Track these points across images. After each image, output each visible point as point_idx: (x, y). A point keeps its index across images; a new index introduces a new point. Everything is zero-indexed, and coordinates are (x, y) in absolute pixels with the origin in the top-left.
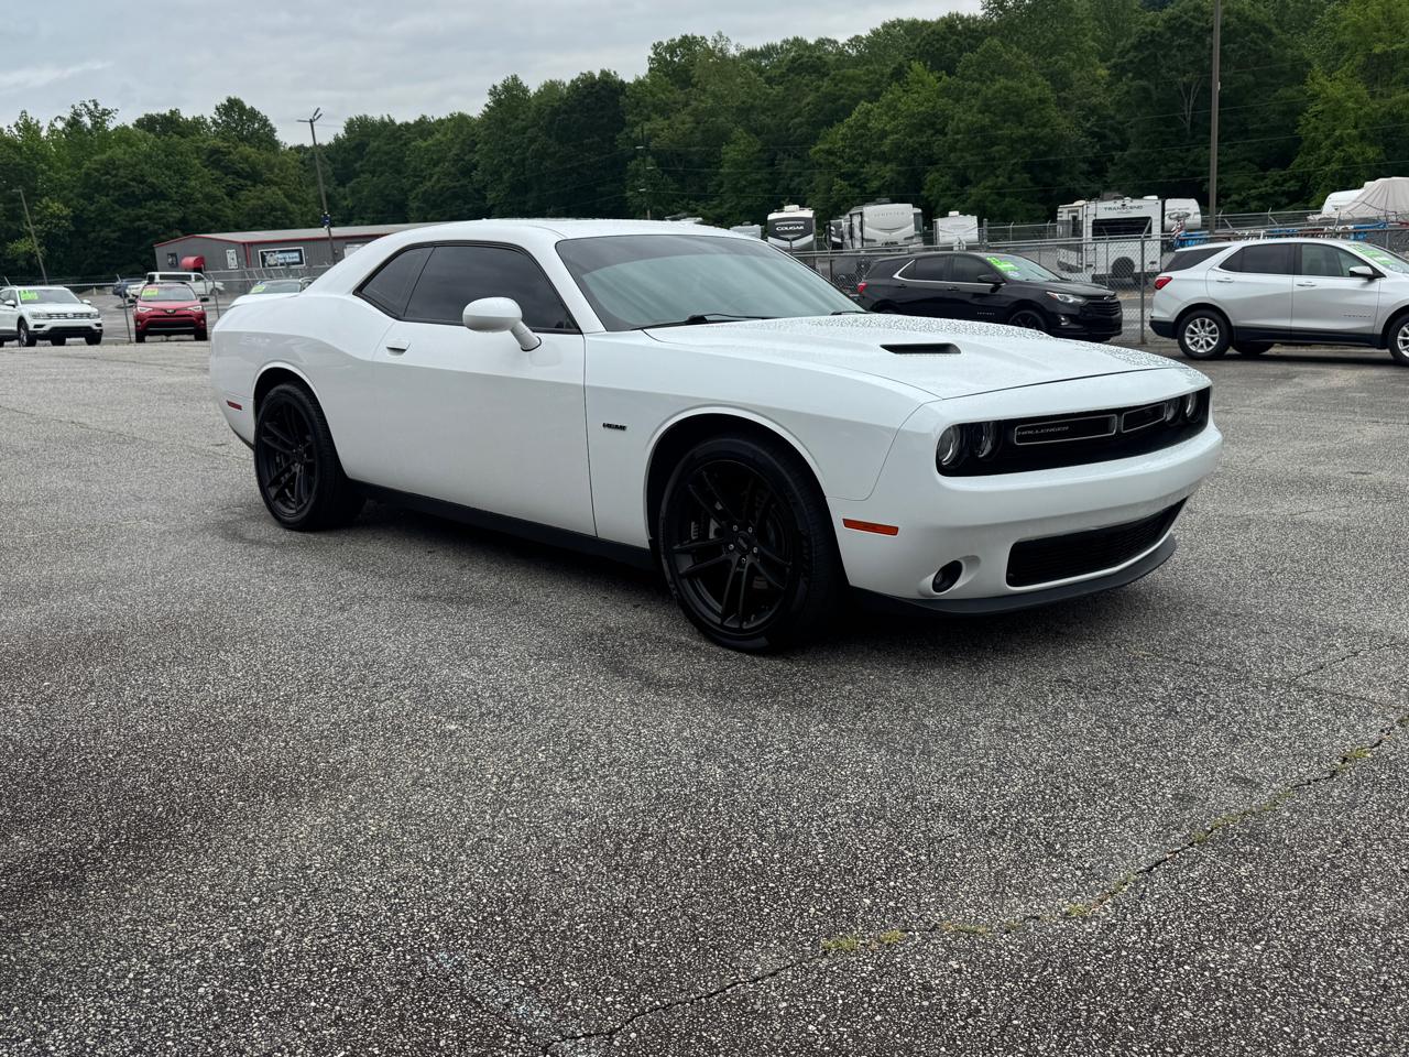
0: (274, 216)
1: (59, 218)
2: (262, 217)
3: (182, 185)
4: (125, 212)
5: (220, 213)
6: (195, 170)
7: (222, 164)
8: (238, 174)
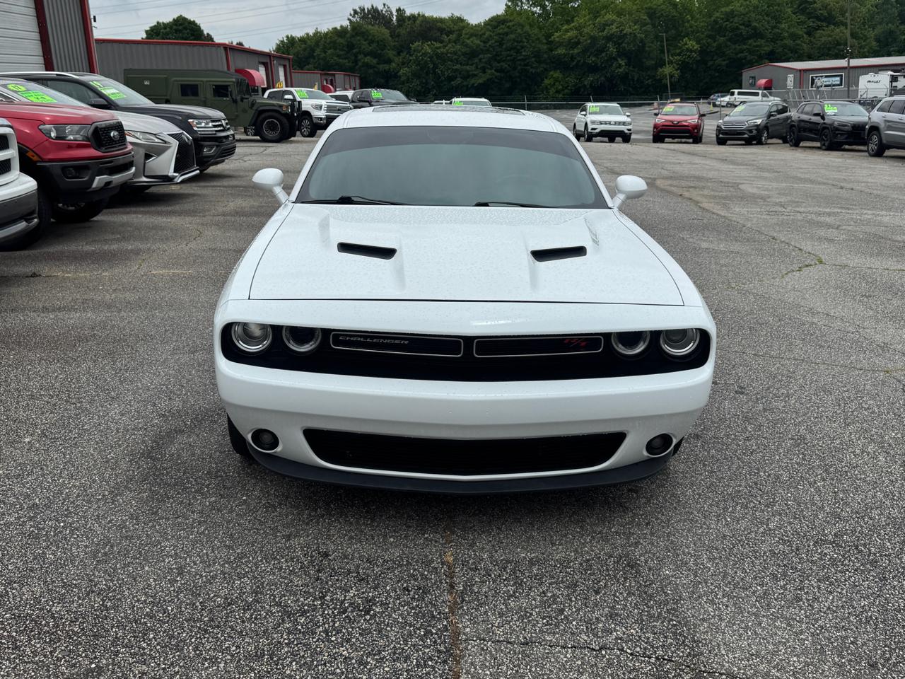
0: (838, 50)
1: (691, 51)
2: (829, 49)
3: (775, 27)
4: (734, 47)
5: (798, 47)
6: (786, 16)
7: (808, 11)
8: (818, 18)
